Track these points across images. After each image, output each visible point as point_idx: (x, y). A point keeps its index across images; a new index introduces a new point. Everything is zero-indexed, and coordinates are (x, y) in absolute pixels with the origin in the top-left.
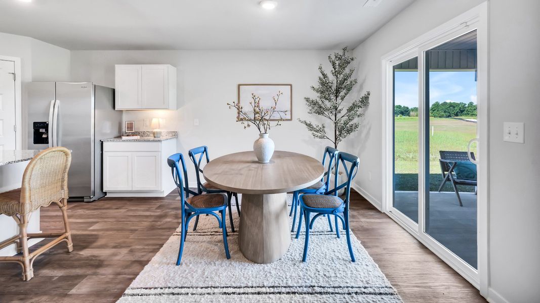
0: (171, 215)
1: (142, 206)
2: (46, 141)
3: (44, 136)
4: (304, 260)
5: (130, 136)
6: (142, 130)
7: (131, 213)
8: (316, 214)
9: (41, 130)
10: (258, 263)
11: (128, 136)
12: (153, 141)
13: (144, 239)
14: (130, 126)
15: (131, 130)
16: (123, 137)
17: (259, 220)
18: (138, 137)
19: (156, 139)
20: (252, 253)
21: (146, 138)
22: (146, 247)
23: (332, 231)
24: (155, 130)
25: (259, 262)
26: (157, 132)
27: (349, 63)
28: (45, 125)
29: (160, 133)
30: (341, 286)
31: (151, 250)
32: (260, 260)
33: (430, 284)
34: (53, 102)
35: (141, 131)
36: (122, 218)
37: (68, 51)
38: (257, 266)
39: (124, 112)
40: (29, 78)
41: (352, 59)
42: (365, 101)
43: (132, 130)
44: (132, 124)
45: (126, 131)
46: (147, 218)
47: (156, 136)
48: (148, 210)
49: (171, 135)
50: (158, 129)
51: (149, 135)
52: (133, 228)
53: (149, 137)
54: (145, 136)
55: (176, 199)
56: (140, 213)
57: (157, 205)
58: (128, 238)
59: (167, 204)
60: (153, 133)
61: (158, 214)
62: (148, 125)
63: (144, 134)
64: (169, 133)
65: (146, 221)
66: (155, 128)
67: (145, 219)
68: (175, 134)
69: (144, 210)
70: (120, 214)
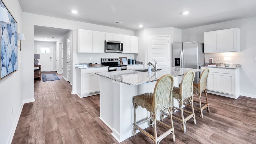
0: (253, 111)
2: (179, 65)
3: (178, 63)
5: (211, 65)
6: (216, 62)
9: (177, 61)
11: (209, 65)
12: (224, 68)
14: (211, 60)
16: (208, 65)
21: (219, 67)
24: (225, 63)
26: (228, 64)
28: (179, 59)
29: (229, 65)
34: (182, 50)
37: (181, 30)
39: (206, 54)
40: (173, 42)
43: (212, 62)
44: (211, 59)
45: (209, 63)
46: (237, 108)
47: (227, 66)
48: (232, 104)
49: (236, 66)
50: (228, 62)
51: (221, 65)
52: (232, 111)
53: (221, 66)
54: (218, 65)
55: (247, 102)
56: (229, 104)
57: (236, 103)
58: (235, 116)
59: (243, 103)
60: (224, 64)
61: (242, 108)
62: (220, 60)
63: (217, 64)
64: (234, 65)
65: (238, 110)
66: (226, 62)
67: (236, 109)
68: (239, 66)
69: (230, 103)
70: (216, 101)
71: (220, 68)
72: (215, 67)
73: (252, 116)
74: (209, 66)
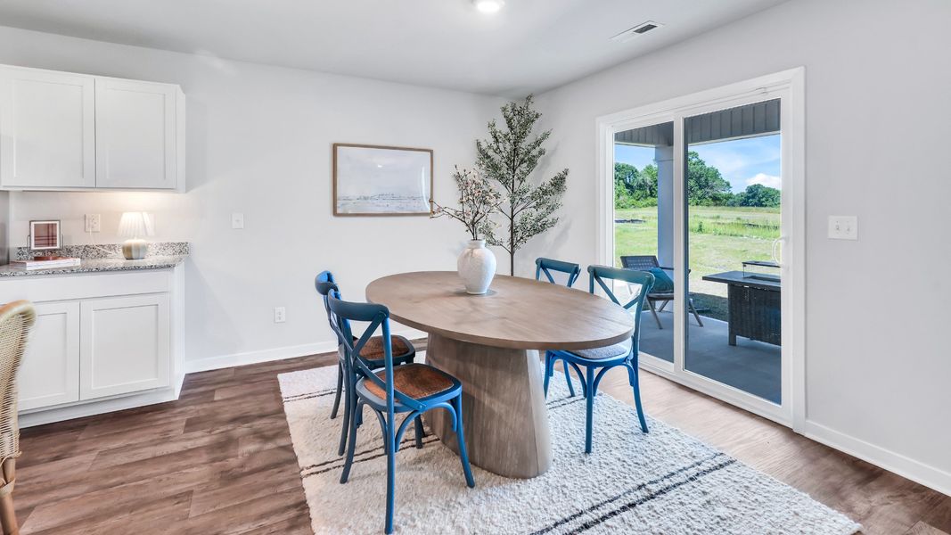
0: (244, 436)
1: (136, 433)
4: (588, 450)
5: (48, 259)
6: (77, 241)
7: (121, 459)
8: (600, 369)
10: (530, 478)
11: (37, 259)
12: (124, 269)
13: (235, 506)
14: (47, 234)
15: (48, 245)
16: (28, 264)
17: (524, 398)
18: (75, 262)
19: (135, 263)
20: (517, 462)
21: (94, 263)
22: (265, 522)
23: (573, 395)
24: (128, 242)
25: (531, 475)
26: (138, 247)
27: (533, 121)
29: (144, 248)
30: (673, 471)
31: (286, 525)
32: (532, 471)
33: (746, 436)
35: (74, 245)
36: (106, 477)
38: (532, 483)
39: (11, 194)
41: (537, 116)
42: (559, 183)
43: (53, 244)
44: (51, 227)
45: (33, 248)
46: (186, 458)
47: (134, 255)
48: (165, 439)
49: (170, 251)
50: (138, 238)
51: (105, 256)
52: (172, 490)
53: (104, 260)
54: (91, 258)
55: (216, 398)
56: (148, 452)
57: (179, 422)
58: (185, 518)
59: (202, 414)
60: (123, 248)
61: (206, 440)
62: (98, 227)
63: (86, 251)
64: (165, 247)
65: (192, 466)
66: (129, 238)
67: (183, 463)
68: (183, 249)
69: (154, 443)
70: (84, 468)
71: (104, 270)
72: (72, 271)
73: (246, 470)
74: (32, 266)
